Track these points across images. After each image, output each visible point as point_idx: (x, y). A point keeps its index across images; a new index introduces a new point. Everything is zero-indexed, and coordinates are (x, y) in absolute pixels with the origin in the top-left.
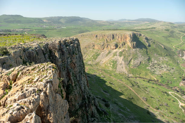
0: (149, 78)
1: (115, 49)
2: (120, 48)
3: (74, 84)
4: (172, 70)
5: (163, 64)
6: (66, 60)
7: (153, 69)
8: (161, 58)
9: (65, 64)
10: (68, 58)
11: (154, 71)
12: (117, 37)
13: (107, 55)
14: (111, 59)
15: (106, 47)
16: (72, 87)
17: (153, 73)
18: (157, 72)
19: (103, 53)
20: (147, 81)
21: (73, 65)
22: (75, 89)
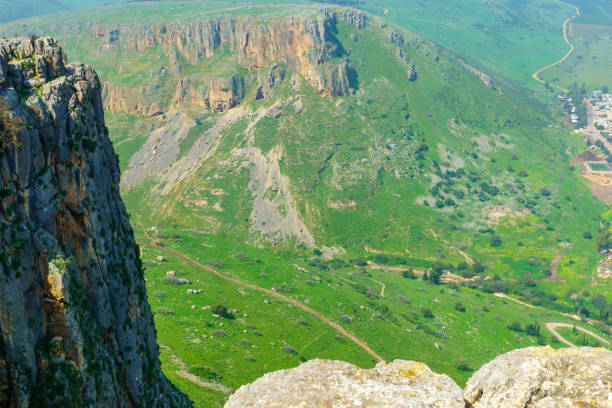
0: (433, 259)
1: (234, 104)
2: (260, 96)
3: (82, 359)
4: (543, 199)
5: (498, 172)
6: (26, 194)
7: (450, 203)
8: (483, 141)
9: (19, 220)
10: (35, 180)
11: (453, 217)
12: (241, 38)
13: (185, 146)
14: (209, 168)
15: (178, 95)
16: (75, 381)
17: (452, 227)
18: (471, 219)
19: (159, 131)
20: (425, 277)
21: (72, 220)
22: (92, 394)
